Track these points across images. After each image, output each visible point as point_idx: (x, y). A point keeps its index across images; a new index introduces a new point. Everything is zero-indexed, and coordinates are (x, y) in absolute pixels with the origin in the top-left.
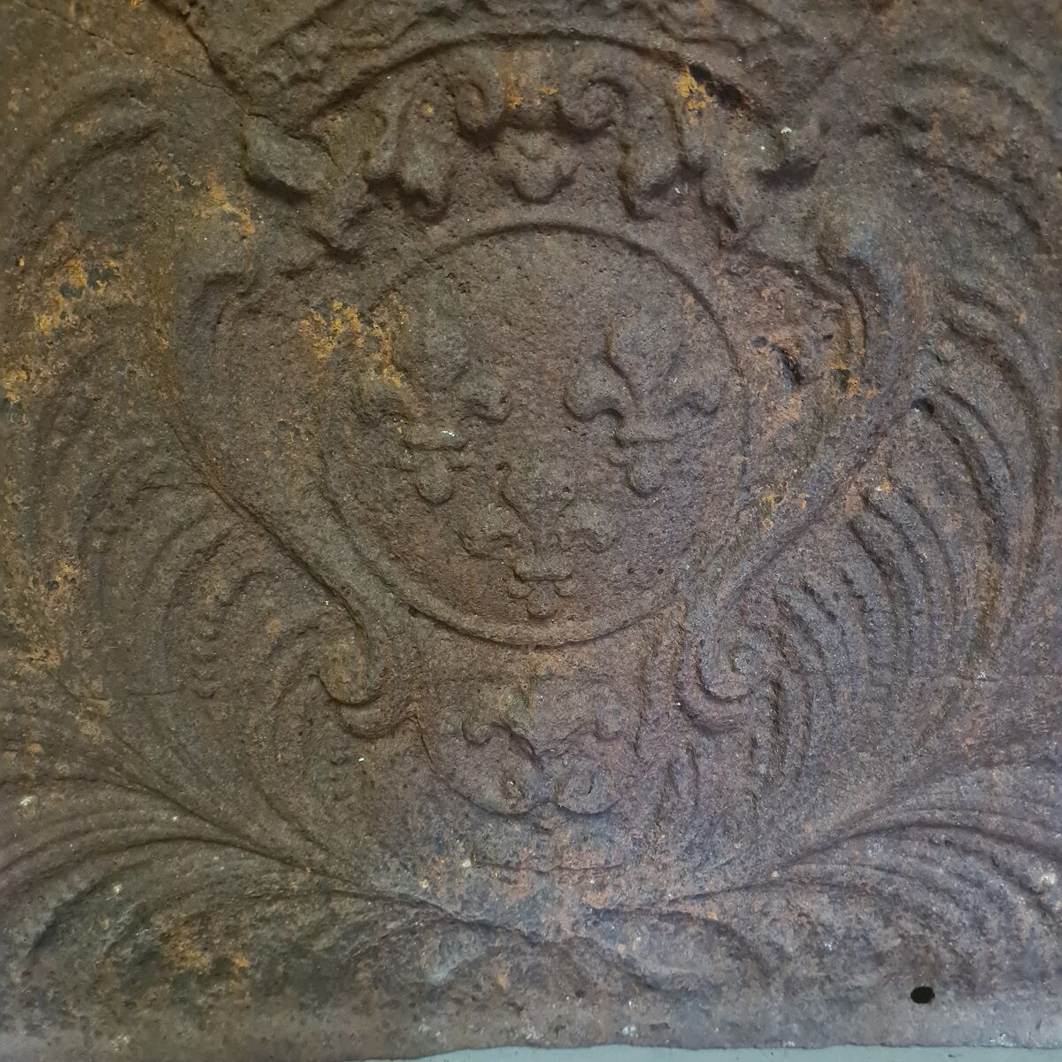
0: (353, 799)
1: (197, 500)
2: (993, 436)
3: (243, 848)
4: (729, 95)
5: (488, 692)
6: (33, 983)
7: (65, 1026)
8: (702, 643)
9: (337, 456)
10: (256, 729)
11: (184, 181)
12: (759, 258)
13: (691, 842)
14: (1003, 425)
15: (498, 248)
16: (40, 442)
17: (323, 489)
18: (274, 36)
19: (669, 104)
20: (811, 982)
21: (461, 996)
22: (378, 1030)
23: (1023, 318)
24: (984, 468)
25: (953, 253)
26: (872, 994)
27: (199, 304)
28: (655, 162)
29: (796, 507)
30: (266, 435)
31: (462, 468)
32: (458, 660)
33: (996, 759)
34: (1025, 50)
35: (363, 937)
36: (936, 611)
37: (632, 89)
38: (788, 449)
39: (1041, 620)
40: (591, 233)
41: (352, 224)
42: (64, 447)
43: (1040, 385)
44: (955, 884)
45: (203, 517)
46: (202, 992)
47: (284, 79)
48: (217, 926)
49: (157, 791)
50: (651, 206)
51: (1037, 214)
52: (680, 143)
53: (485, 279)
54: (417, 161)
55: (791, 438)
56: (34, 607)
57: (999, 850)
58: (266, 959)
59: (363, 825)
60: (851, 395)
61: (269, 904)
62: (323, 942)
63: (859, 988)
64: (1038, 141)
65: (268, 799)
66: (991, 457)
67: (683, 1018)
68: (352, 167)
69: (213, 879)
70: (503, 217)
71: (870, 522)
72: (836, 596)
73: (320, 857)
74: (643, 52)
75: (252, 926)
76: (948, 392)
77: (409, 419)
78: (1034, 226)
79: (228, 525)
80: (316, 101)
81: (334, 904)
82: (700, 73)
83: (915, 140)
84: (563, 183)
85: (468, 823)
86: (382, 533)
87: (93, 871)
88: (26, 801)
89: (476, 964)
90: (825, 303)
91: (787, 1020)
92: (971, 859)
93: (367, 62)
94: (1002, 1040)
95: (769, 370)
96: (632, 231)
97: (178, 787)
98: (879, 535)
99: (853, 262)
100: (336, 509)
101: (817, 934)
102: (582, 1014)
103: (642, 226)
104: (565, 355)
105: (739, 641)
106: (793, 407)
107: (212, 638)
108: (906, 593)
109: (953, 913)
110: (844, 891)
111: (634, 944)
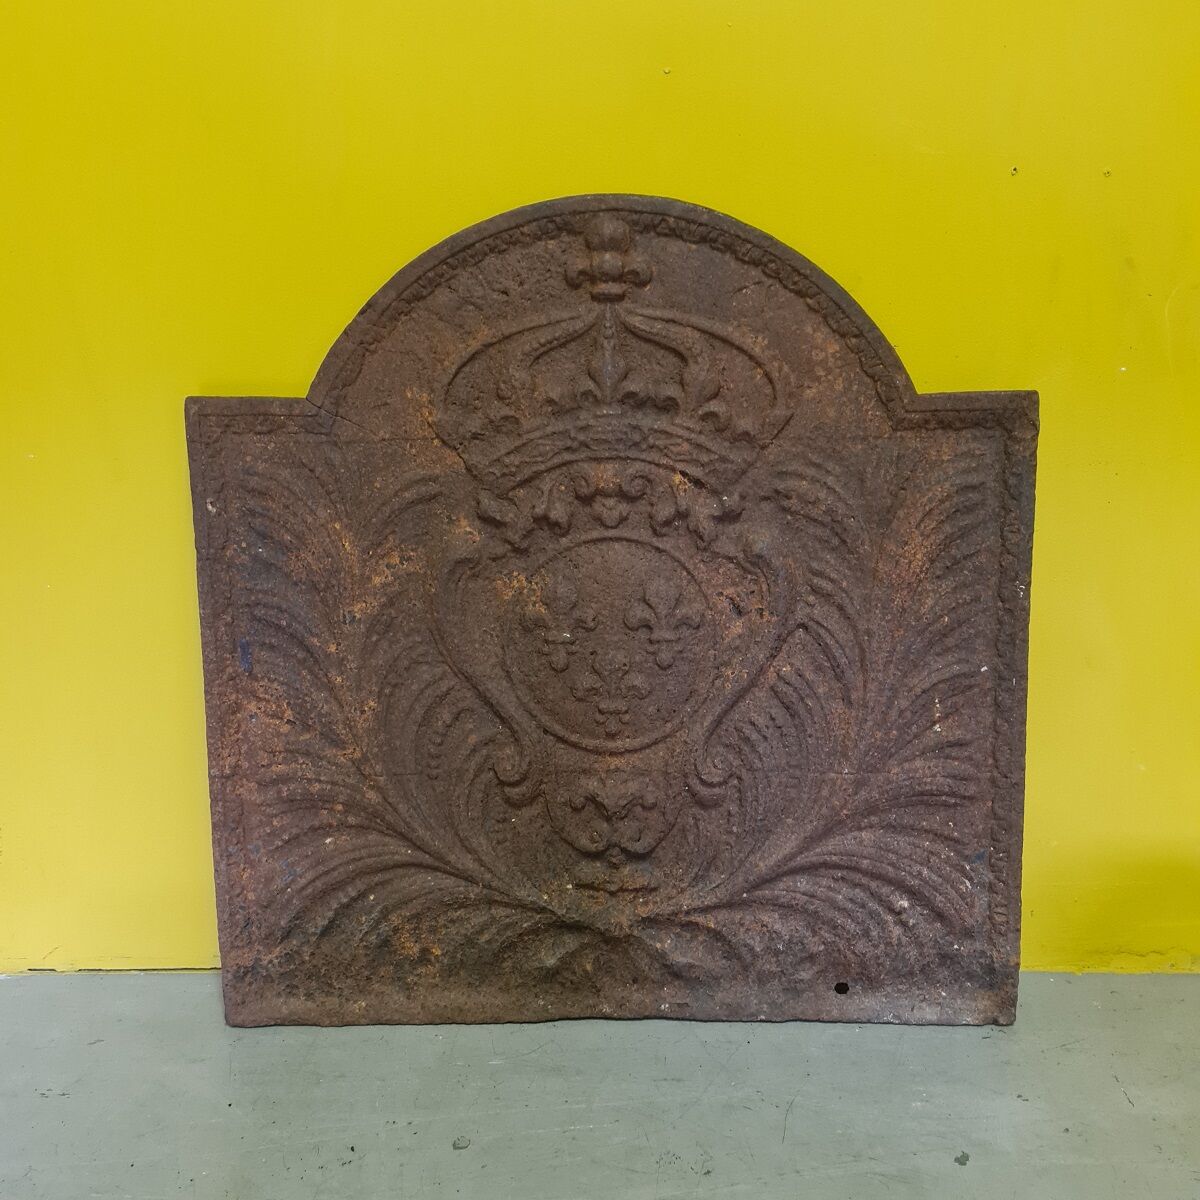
0: (508, 844)
1: (438, 671)
2: (837, 642)
3: (445, 872)
4: (698, 483)
5: (583, 781)
6: (314, 962)
7: (329, 994)
8: (696, 750)
9: (511, 648)
10: (458, 797)
11: (449, 517)
12: (716, 555)
13: (696, 874)
14: (841, 636)
15: (593, 548)
16: (367, 638)
17: (503, 664)
18: (495, 457)
19: (671, 487)
20: (773, 975)
21: (564, 981)
22: (514, 1003)
23: (844, 584)
24: (834, 658)
25: (809, 553)
26: (811, 985)
27: (452, 572)
28: (665, 511)
29: (742, 677)
30: (477, 636)
31: (573, 654)
32: (568, 760)
33: (863, 825)
34: (830, 466)
35: (509, 933)
36: (819, 735)
37: (654, 480)
38: (737, 648)
39: (873, 740)
40: (637, 542)
41: (525, 537)
42: (378, 640)
43: (857, 617)
44: (850, 906)
45: (441, 679)
46: (412, 973)
47: (499, 475)
48: (425, 926)
49: (401, 834)
50: (664, 530)
51: (844, 536)
52: (676, 503)
53: (586, 562)
54: (556, 509)
55: (738, 642)
56: (352, 723)
57: (873, 885)
58: (451, 949)
59: (513, 860)
60: (765, 620)
61: (456, 910)
62: (486, 937)
63: (802, 980)
64: (839, 504)
65: (461, 841)
66: (838, 653)
67: (697, 1000)
68: (526, 511)
69: (427, 890)
70: (595, 534)
71: (782, 687)
72: (767, 727)
73: (488, 876)
74: (658, 465)
75: (445, 926)
76: (813, 620)
77: (547, 628)
78: (844, 542)
79: (453, 683)
80: (512, 484)
81: (493, 911)
82: (684, 474)
83: (786, 503)
84: (623, 520)
85: (571, 861)
86: (531, 688)
87: (360, 885)
88: (328, 841)
89: (573, 955)
90: (749, 576)
91: (760, 1003)
92: (857, 890)
93: (535, 469)
94: (890, 1018)
95: (725, 608)
96: (655, 541)
97: (414, 830)
98: (786, 693)
99: (760, 557)
100: (508, 674)
101: (773, 939)
102: (637, 996)
103: (660, 539)
104: (624, 598)
105: (718, 752)
106: (738, 627)
107: (440, 745)
108: (803, 725)
109: (851, 926)
110: (787, 909)
111: (666, 943)
